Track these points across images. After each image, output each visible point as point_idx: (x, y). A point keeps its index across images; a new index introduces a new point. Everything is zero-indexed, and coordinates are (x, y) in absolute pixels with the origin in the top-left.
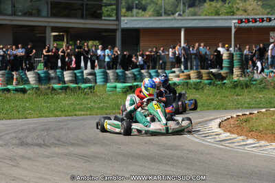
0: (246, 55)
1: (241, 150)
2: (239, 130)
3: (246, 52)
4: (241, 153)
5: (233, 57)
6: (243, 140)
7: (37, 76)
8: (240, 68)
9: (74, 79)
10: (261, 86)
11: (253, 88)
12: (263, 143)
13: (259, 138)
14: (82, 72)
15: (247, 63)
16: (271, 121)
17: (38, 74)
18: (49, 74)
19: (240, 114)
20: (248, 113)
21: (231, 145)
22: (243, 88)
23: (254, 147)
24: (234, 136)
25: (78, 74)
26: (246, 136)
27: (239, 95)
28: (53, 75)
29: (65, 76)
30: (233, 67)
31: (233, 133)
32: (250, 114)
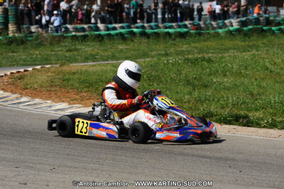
0: (22, 10)
1: (15, 108)
2: (13, 88)
3: (21, 6)
4: (14, 111)
5: (8, 13)
6: (17, 98)
8: (15, 24)
10: (37, 42)
11: (29, 44)
12: (37, 100)
13: (34, 96)
15: (23, 18)
16: (45, 77)
19: (14, 71)
20: (22, 70)
21: (4, 104)
22: (18, 45)
23: (28, 105)
24: (7, 94)
26: (21, 94)
27: (15, 52)
30: (8, 23)
31: (7, 91)
32: (25, 71)
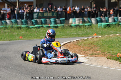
7: (96, 20)
9: (114, 21)
14: (118, 18)
17: (97, 19)
18: (102, 19)
25: (116, 19)
28: (103, 19)
29: (109, 20)
